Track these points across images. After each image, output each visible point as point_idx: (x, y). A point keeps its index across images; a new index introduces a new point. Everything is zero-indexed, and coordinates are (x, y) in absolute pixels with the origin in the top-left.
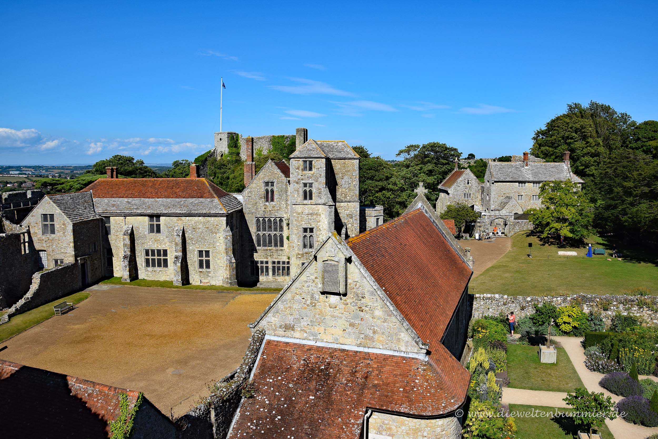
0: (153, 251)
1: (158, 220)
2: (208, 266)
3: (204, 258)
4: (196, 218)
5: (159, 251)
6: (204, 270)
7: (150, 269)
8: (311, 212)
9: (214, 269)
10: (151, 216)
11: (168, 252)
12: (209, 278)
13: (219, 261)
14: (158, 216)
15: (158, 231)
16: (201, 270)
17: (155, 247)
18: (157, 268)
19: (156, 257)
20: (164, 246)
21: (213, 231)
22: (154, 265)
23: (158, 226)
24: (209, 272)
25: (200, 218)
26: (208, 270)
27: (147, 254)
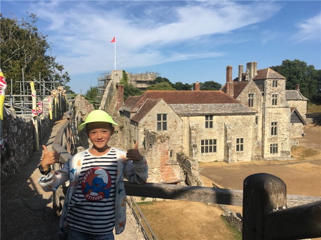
0: (207, 141)
1: (211, 119)
2: (242, 149)
3: (240, 144)
4: (237, 117)
5: (211, 141)
6: (240, 152)
7: (205, 154)
8: (276, 112)
9: (246, 151)
10: (207, 116)
11: (217, 141)
12: (243, 157)
13: (249, 145)
14: (211, 116)
15: (211, 126)
16: (238, 152)
17: (209, 138)
18: (209, 153)
19: (209, 145)
20: (215, 137)
21: (246, 125)
22: (207, 151)
23: (211, 123)
24: (243, 153)
25: (240, 116)
26: (242, 152)
27: (202, 143)
